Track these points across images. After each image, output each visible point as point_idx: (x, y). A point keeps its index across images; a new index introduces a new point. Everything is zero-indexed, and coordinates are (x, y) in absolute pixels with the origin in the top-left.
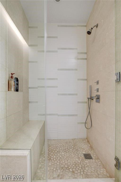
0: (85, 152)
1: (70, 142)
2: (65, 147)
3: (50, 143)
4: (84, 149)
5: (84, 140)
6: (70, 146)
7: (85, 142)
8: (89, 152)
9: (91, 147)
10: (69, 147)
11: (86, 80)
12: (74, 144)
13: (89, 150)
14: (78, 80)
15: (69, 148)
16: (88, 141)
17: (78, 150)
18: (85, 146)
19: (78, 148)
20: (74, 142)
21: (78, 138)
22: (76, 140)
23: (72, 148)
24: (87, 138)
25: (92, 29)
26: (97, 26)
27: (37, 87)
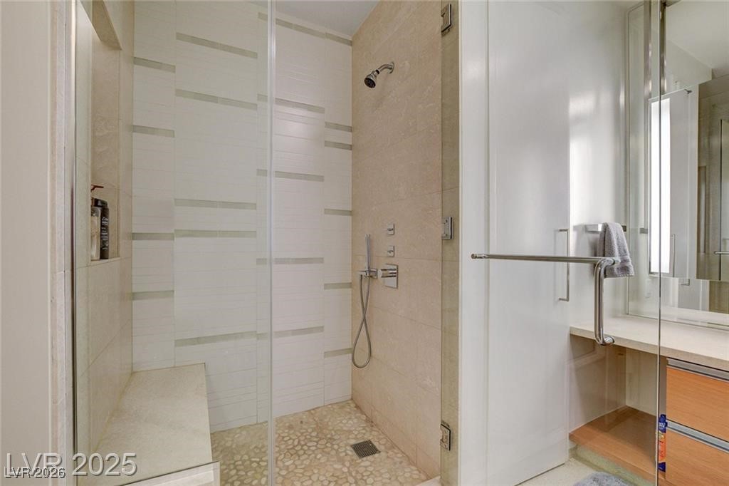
0: (356, 438)
1: (302, 422)
2: (290, 442)
3: (233, 440)
4: (350, 432)
5: (342, 407)
6: (305, 434)
7: (348, 410)
8: (368, 437)
9: (370, 422)
10: (302, 438)
11: (351, 213)
12: (317, 424)
13: (367, 431)
14: (325, 213)
15: (304, 440)
16: (357, 407)
17: (335, 440)
18: (350, 422)
19: (333, 432)
20: (317, 419)
21: (327, 403)
22: (320, 409)
23: (315, 439)
24: (352, 399)
25: (378, 72)
26: (391, 69)
27: (173, 234)
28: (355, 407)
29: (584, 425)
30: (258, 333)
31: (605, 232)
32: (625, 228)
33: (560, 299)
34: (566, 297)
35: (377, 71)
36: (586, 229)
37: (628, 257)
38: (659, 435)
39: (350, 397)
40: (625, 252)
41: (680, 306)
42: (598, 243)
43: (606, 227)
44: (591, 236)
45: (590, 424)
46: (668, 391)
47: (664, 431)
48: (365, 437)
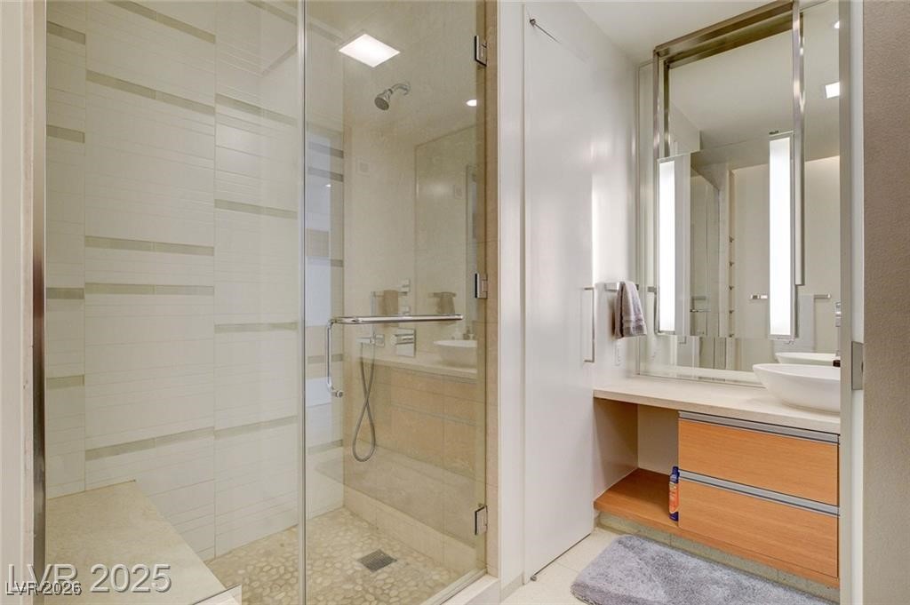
0: (362, 551)
2: (273, 572)
4: (352, 545)
5: (335, 517)
6: (291, 558)
7: (343, 520)
8: (377, 546)
9: (375, 529)
10: (289, 564)
11: (340, 263)
13: (372, 540)
17: (334, 558)
18: (349, 533)
24: (344, 506)
25: (392, 92)
26: (406, 89)
27: (82, 289)
28: (351, 515)
29: (607, 492)
30: (216, 429)
31: (622, 290)
32: (637, 286)
33: (586, 361)
34: (591, 359)
35: (390, 90)
36: (606, 287)
37: (642, 316)
38: (672, 486)
39: (342, 504)
40: (639, 310)
41: (679, 365)
42: (615, 301)
43: (623, 287)
44: (610, 294)
45: (610, 490)
46: (680, 442)
47: (677, 482)
48: (373, 547)
